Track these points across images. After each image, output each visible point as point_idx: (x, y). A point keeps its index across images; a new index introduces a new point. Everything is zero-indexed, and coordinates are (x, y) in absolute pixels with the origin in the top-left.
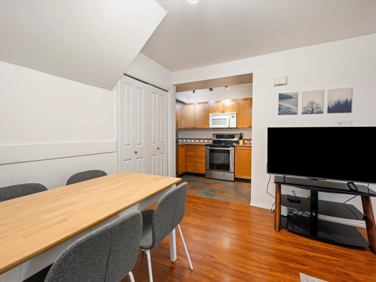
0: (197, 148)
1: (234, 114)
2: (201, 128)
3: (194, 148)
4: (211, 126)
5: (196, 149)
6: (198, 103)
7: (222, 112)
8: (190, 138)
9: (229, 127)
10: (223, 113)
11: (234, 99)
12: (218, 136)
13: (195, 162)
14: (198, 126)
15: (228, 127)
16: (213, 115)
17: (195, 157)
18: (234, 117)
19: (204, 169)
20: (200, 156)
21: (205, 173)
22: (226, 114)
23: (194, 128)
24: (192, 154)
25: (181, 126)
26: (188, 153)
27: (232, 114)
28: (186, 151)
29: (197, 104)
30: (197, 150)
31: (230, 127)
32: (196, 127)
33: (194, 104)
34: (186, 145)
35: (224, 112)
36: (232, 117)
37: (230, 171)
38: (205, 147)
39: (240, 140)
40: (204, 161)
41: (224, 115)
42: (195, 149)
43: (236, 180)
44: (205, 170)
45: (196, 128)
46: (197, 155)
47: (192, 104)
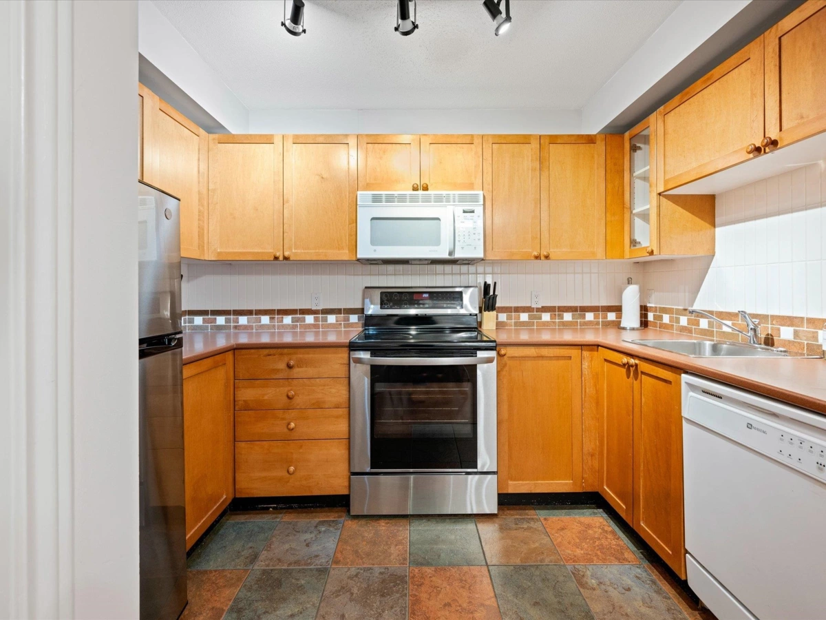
0: (301, 363)
1: (474, 199)
2: (315, 258)
3: (282, 366)
4: (366, 250)
5: (296, 370)
6: (298, 140)
7: (415, 189)
8: (254, 307)
9: (450, 254)
10: (420, 192)
11: (472, 136)
12: (391, 297)
13: (288, 437)
14: (294, 253)
15: (445, 256)
16: (376, 199)
17: (287, 409)
18: (473, 212)
19: (342, 469)
20: (318, 405)
21: (345, 492)
22: (439, 199)
23: (276, 258)
24: (271, 394)
25: (201, 247)
26: (248, 394)
27: (463, 199)
28: (236, 381)
29: (291, 140)
30: (297, 372)
31: (458, 255)
32: (287, 254)
33: (278, 140)
34: (237, 349)
35: (426, 188)
36: (464, 212)
37: (480, 468)
38: (343, 355)
39: (486, 314)
40: (341, 427)
41: (427, 200)
42: (289, 367)
43: (507, 501)
44: (346, 473)
45: (286, 258)
46: (299, 400)
47: (267, 140)
